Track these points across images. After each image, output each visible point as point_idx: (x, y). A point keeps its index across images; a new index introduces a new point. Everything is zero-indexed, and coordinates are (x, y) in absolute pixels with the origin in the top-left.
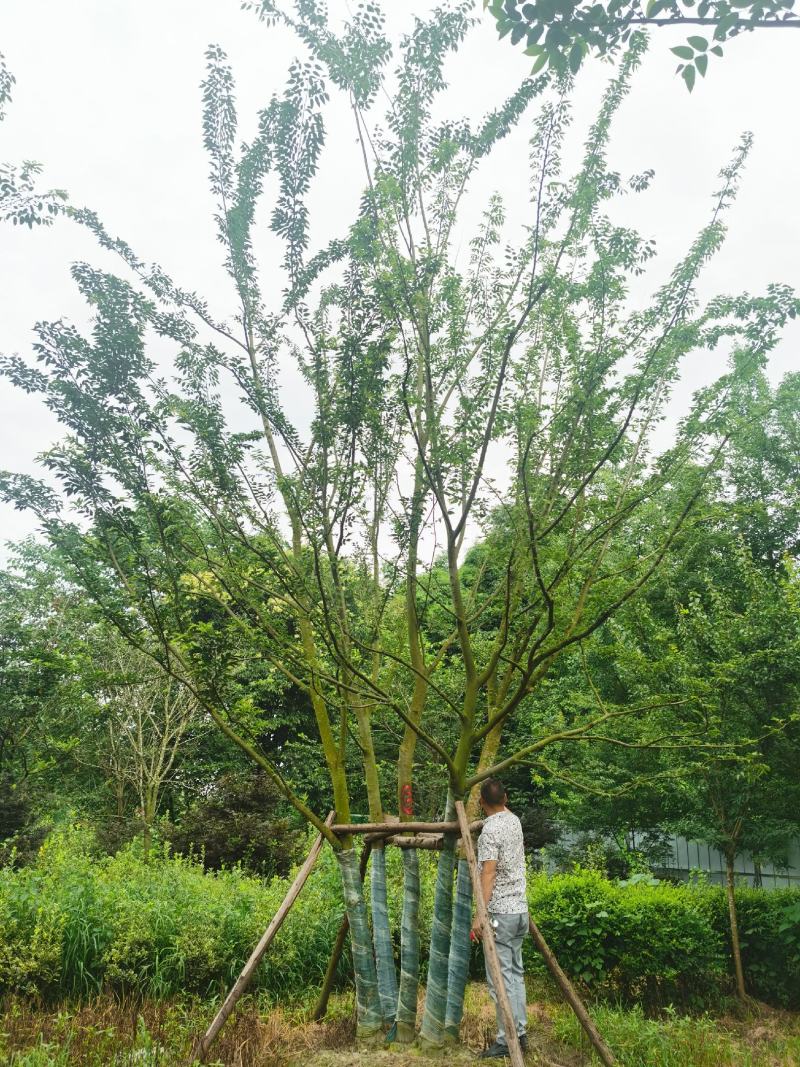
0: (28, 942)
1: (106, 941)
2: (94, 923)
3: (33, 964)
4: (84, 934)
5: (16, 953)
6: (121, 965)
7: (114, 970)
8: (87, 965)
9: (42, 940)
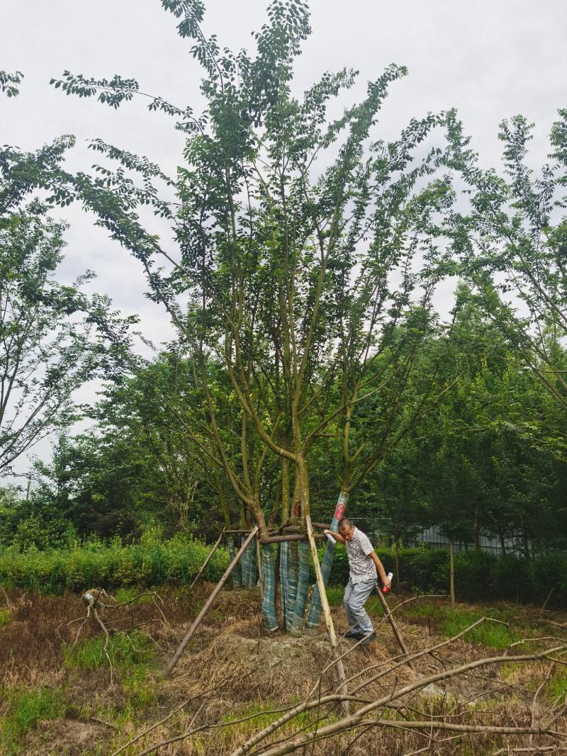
0: (141, 568)
1: (166, 568)
2: (162, 562)
3: (143, 575)
4: (159, 566)
5: (138, 571)
6: (171, 575)
7: (169, 577)
8: (160, 575)
9: (145, 568)
